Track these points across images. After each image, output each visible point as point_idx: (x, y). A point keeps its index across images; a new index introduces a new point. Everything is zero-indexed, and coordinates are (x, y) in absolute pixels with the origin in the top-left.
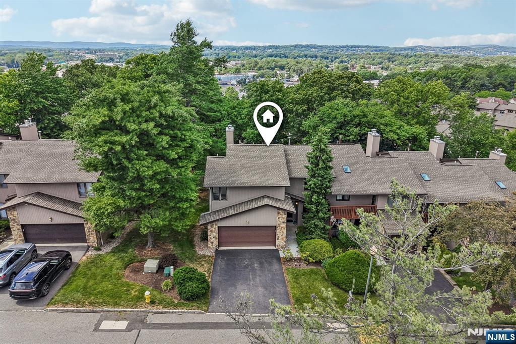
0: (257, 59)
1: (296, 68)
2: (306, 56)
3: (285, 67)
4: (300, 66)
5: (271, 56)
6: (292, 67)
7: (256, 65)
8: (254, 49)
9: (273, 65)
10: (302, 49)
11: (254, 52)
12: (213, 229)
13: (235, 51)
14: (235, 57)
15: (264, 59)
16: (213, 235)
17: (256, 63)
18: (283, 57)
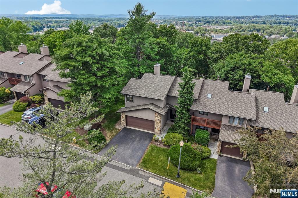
0: (243, 25)
1: (268, 31)
2: (280, 23)
3: (261, 30)
4: (272, 30)
5: (253, 22)
6: (266, 30)
7: (240, 28)
8: (243, 18)
9: (252, 29)
10: (278, 18)
11: (243, 20)
12: (123, 116)
13: (229, 20)
14: (228, 23)
15: (248, 25)
16: (123, 119)
17: (241, 27)
18: (263, 23)
